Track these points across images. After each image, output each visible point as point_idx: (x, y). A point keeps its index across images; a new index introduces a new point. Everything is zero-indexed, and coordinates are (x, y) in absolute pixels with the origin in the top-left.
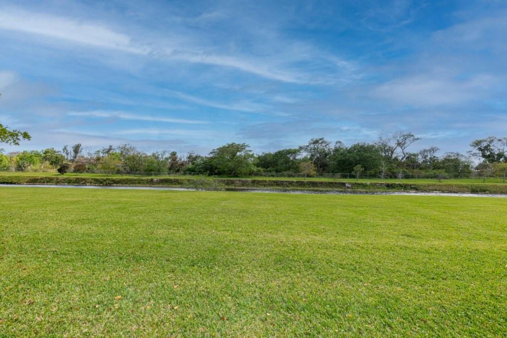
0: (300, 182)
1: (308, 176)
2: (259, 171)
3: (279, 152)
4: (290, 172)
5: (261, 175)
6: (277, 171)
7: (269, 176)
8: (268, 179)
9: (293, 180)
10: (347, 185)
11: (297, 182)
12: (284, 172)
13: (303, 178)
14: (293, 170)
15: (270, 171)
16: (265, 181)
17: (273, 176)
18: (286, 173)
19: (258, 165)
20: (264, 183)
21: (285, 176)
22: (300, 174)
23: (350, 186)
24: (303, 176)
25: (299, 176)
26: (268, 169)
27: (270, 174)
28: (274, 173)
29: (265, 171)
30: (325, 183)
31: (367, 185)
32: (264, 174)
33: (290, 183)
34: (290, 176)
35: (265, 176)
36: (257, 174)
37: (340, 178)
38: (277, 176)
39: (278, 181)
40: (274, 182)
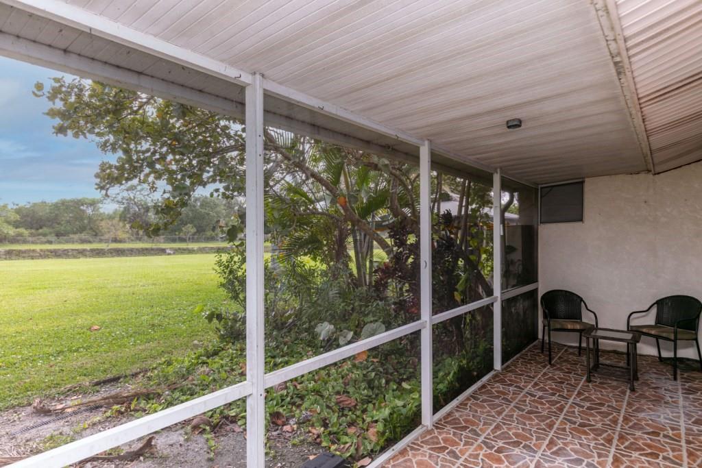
0: (98, 249)
1: (115, 240)
2: (20, 235)
3: (63, 203)
4: (83, 236)
5: (25, 242)
6: (58, 235)
7: (42, 243)
8: (38, 247)
9: (85, 248)
10: (168, 251)
11: (92, 250)
12: (71, 236)
13: (107, 244)
14: (90, 232)
15: (45, 235)
16: (34, 251)
17: (50, 242)
18: (76, 237)
19: (16, 225)
20: (31, 254)
21: (73, 242)
22: (102, 238)
23: (172, 252)
24: (107, 241)
25: (101, 241)
26: (40, 231)
27: (44, 239)
28: (52, 238)
29: (32, 235)
30: (137, 249)
31: (194, 251)
32: (30, 239)
33: (79, 253)
34: (83, 241)
35: (33, 243)
36: (14, 240)
37: (164, 243)
38: (60, 243)
39: (59, 250)
40: (51, 251)
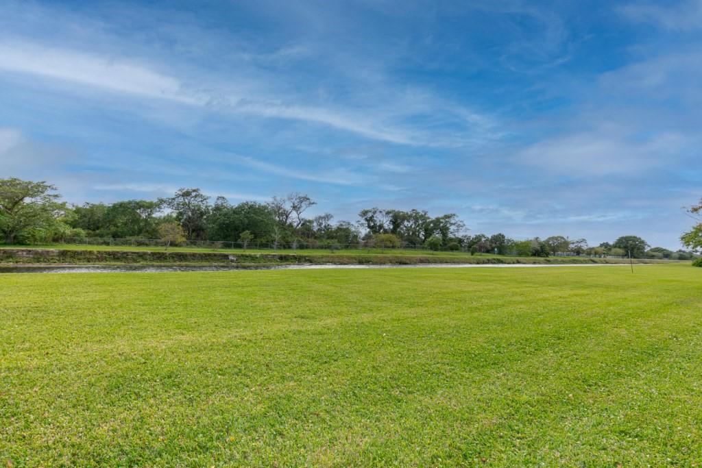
0: (159, 253)
1: (173, 244)
2: (77, 235)
3: (122, 204)
4: (140, 238)
5: (81, 242)
6: (115, 236)
7: (99, 244)
8: (95, 249)
9: (145, 251)
10: (231, 258)
11: (153, 254)
12: (128, 238)
13: (164, 248)
14: (146, 234)
15: (101, 236)
16: (91, 253)
17: (108, 244)
18: (133, 239)
19: (74, 225)
20: (88, 256)
21: (130, 244)
22: (159, 241)
23: (235, 259)
24: (165, 244)
25: (157, 244)
26: (97, 231)
27: (100, 240)
29: (89, 235)
30: (200, 255)
31: (257, 258)
32: (87, 239)
33: (140, 256)
34: (140, 244)
35: (90, 243)
36: (71, 240)
37: (222, 248)
38: (116, 244)
39: (118, 252)
40: (109, 254)
